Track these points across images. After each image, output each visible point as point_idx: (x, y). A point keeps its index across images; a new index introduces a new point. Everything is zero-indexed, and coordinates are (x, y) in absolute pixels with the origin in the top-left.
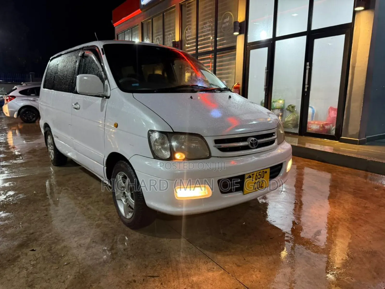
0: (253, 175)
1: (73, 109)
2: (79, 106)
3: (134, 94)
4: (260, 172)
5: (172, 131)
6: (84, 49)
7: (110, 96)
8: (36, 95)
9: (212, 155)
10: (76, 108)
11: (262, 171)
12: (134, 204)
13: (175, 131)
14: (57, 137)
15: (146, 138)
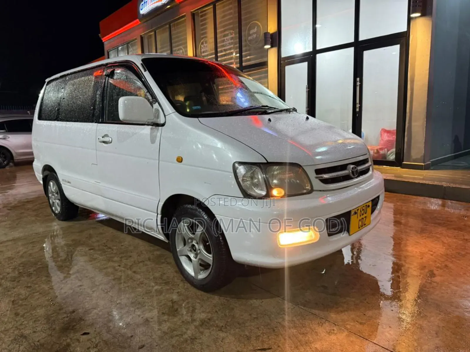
0: (358, 210)
1: (100, 143)
2: (111, 139)
3: (199, 118)
4: (364, 207)
5: (266, 162)
6: (109, 65)
7: (165, 122)
8: (6, 132)
9: (314, 189)
10: (104, 142)
11: (365, 205)
12: (212, 259)
13: (269, 161)
14: (69, 182)
15: (231, 173)
